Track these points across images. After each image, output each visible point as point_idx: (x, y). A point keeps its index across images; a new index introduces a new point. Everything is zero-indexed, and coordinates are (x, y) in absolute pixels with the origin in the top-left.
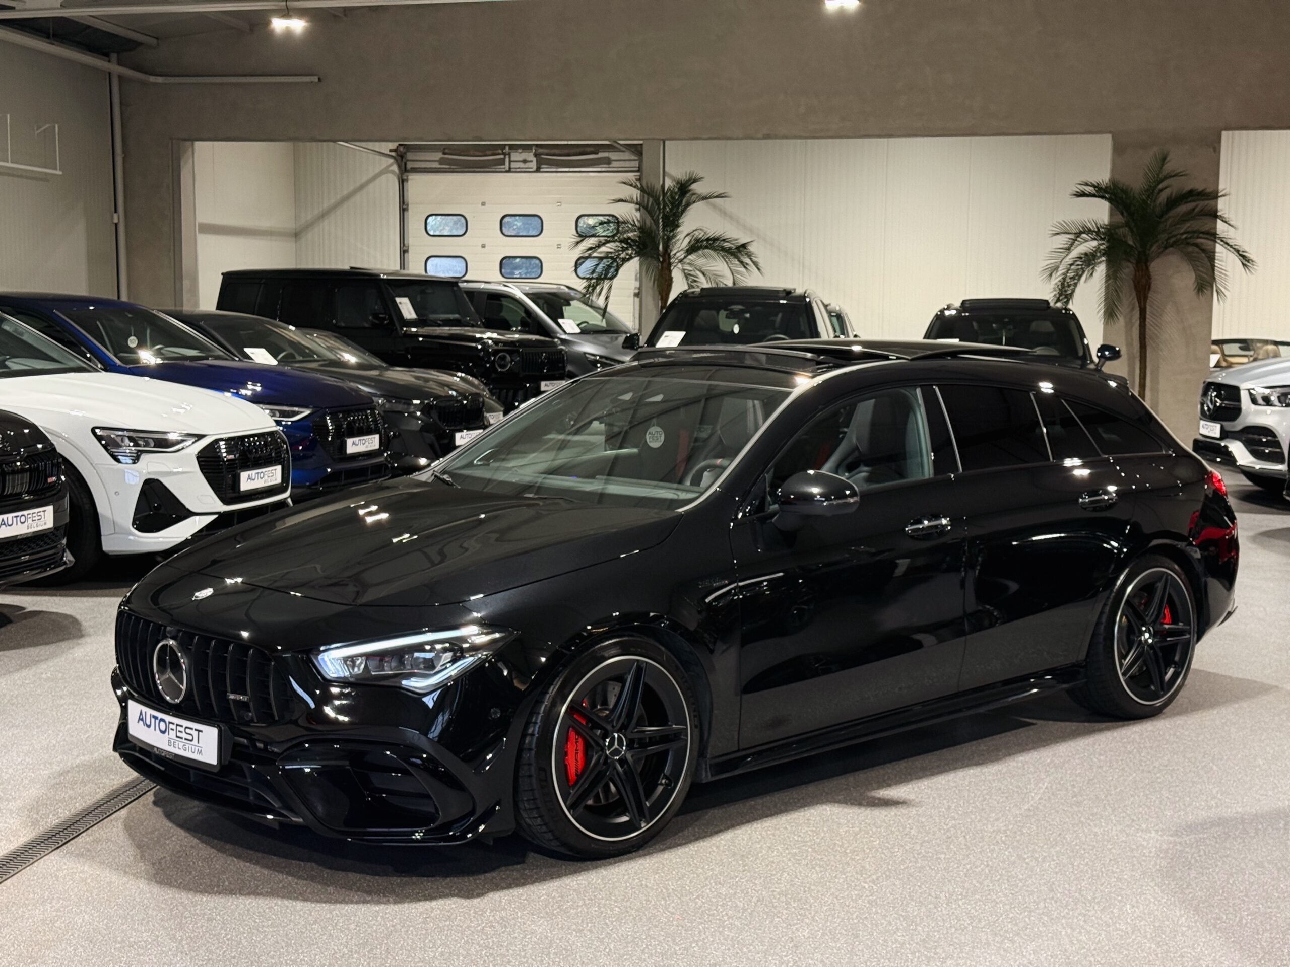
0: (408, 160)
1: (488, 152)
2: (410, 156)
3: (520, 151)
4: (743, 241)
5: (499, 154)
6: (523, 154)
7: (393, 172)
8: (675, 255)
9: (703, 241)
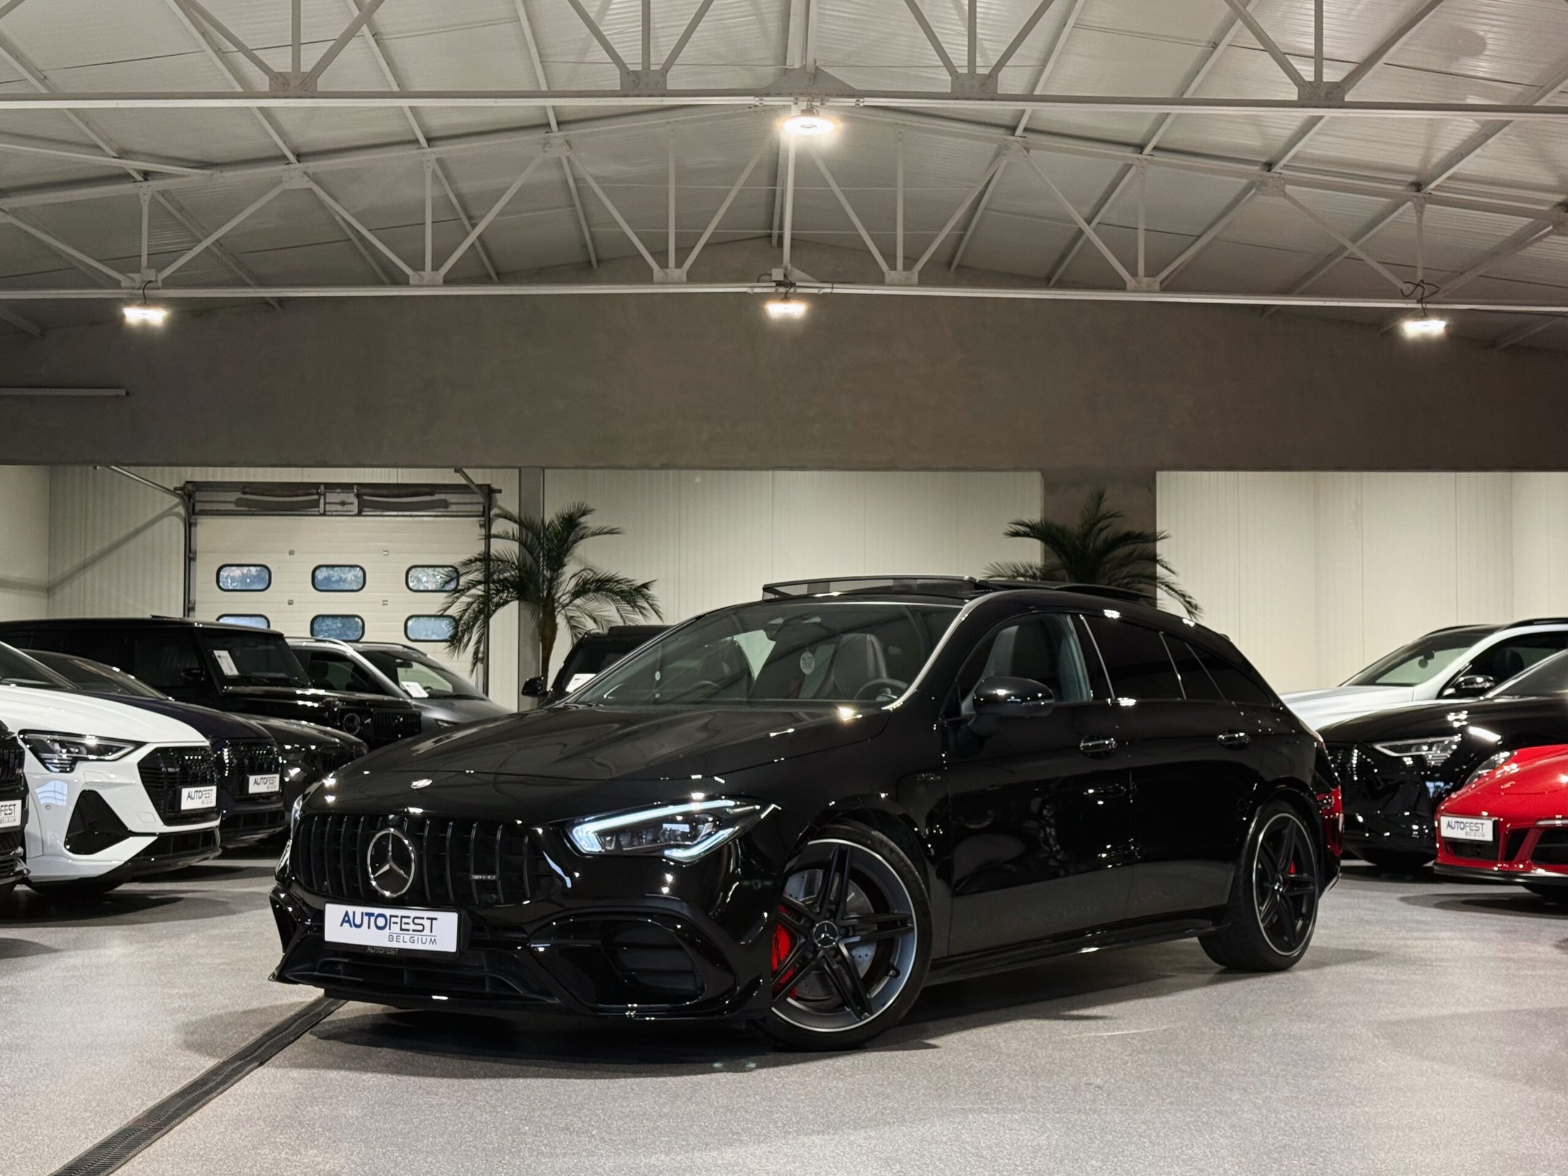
0: (198, 501)
1: (299, 492)
2: (199, 496)
3: (338, 491)
4: (639, 583)
5: (312, 494)
6: (341, 495)
7: (178, 515)
8: (560, 597)
9: (593, 582)
